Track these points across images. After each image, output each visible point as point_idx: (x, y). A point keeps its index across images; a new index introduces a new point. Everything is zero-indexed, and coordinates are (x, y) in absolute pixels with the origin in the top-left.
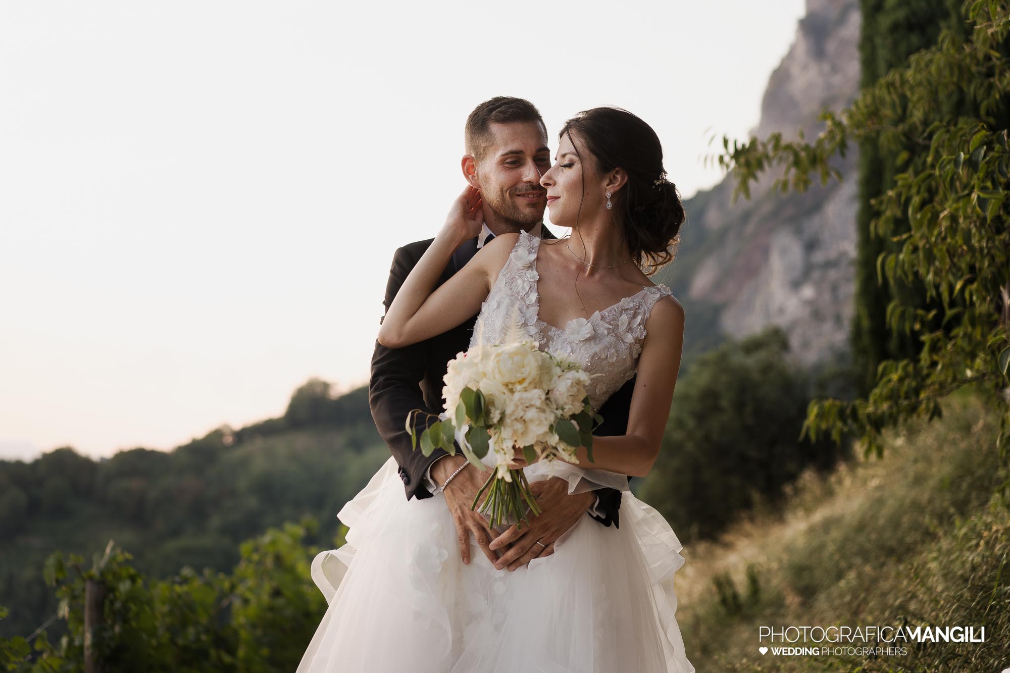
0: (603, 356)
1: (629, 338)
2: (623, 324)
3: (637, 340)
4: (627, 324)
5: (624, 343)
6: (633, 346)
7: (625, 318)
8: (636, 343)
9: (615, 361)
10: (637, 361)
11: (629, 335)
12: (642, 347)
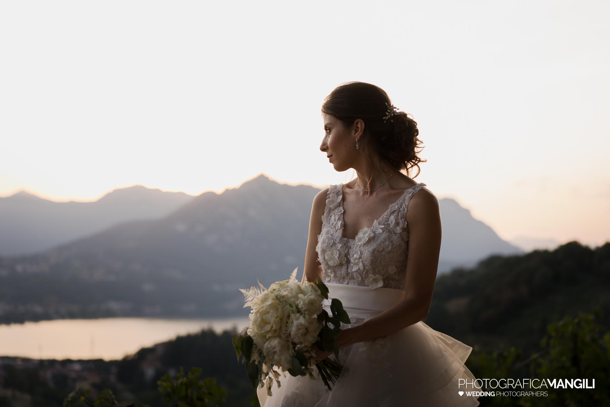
0: (381, 249)
1: (399, 230)
2: (392, 222)
3: (404, 229)
4: (395, 221)
5: (395, 234)
6: (402, 234)
7: (392, 218)
8: (403, 231)
9: (391, 249)
10: (407, 243)
11: (398, 228)
12: (408, 232)
